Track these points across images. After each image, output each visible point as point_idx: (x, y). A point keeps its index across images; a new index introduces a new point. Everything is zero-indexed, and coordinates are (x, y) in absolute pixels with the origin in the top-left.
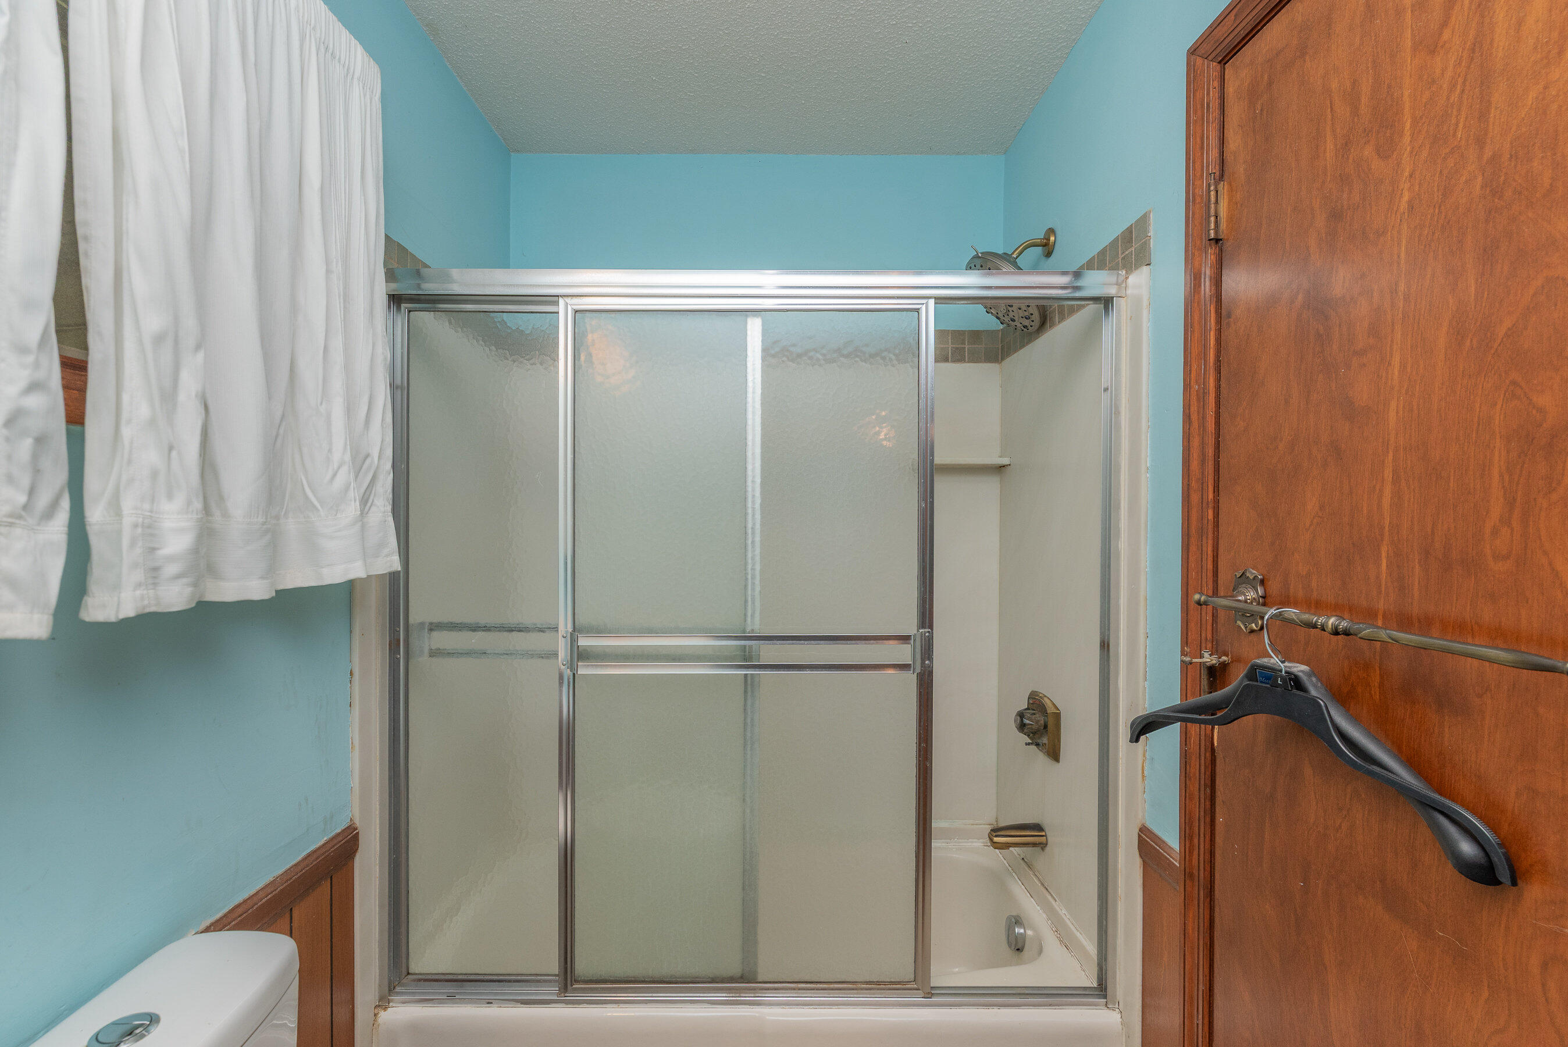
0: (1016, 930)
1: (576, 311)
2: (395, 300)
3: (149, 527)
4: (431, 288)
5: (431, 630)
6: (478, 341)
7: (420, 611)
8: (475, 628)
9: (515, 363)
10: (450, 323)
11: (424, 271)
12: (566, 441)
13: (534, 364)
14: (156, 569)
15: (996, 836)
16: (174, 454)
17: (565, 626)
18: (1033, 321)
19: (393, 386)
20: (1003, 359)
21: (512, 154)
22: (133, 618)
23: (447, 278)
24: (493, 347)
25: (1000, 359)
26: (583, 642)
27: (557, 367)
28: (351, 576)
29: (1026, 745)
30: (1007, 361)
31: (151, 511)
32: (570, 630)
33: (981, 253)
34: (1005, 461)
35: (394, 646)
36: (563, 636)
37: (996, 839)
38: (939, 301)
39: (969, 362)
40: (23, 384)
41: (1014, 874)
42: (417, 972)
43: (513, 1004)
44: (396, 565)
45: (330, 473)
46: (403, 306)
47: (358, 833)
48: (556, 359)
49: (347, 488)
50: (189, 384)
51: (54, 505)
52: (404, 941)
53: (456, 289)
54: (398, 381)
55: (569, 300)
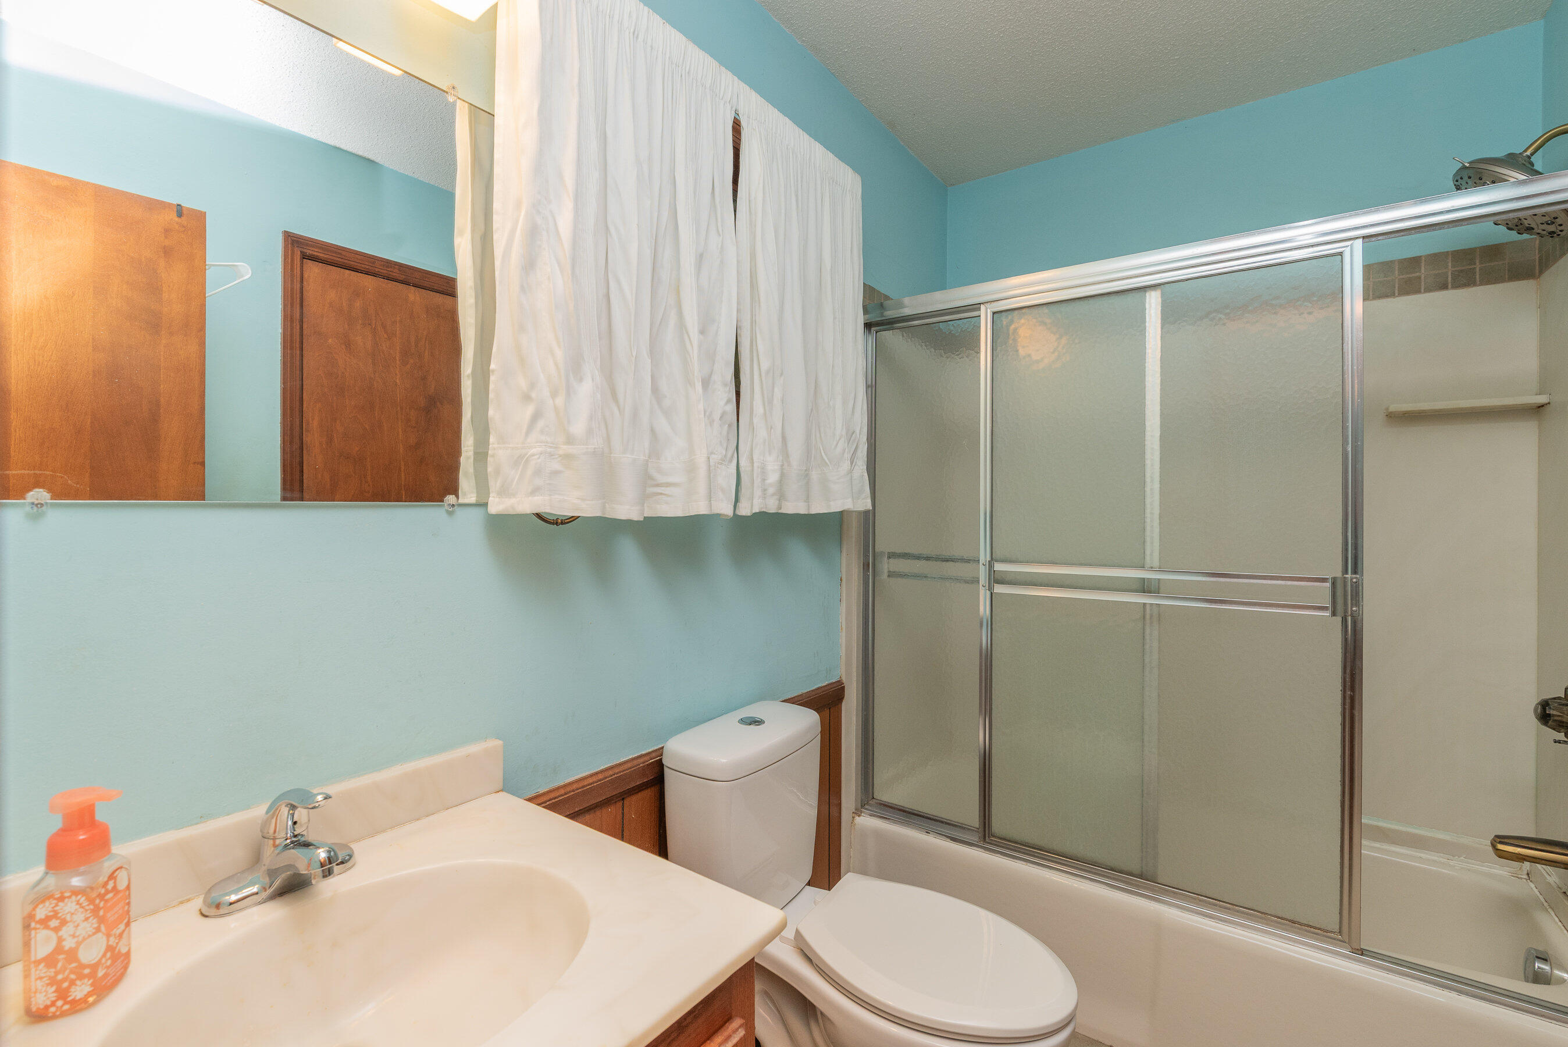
0: (1537, 964)
1: (994, 313)
2: (868, 326)
3: (763, 468)
4: (890, 314)
5: (889, 557)
6: (921, 346)
7: (883, 544)
8: (918, 557)
9: (949, 359)
10: (903, 336)
11: (887, 303)
12: (986, 414)
13: (962, 357)
14: (765, 490)
15: (1501, 843)
16: (772, 430)
17: (984, 556)
18: (1561, 225)
19: (867, 387)
20: (1541, 272)
21: (949, 188)
22: (758, 513)
23: (900, 305)
24: (932, 349)
25: (1537, 271)
26: (998, 567)
27: (979, 358)
28: (845, 508)
29: (1555, 742)
30: (1546, 275)
31: (763, 461)
32: (988, 558)
33: (1468, 163)
34: (1542, 399)
35: (866, 566)
36: (983, 564)
37: (1500, 847)
38: (1367, 240)
39: (1481, 284)
40: (725, 400)
41: (1549, 910)
42: (879, 798)
43: (944, 838)
44: (869, 507)
45: (835, 443)
46: (873, 329)
47: (844, 687)
48: (978, 352)
49: (844, 450)
50: (778, 393)
51: (732, 456)
52: (871, 773)
53: (907, 312)
54: (870, 383)
55: (988, 305)
